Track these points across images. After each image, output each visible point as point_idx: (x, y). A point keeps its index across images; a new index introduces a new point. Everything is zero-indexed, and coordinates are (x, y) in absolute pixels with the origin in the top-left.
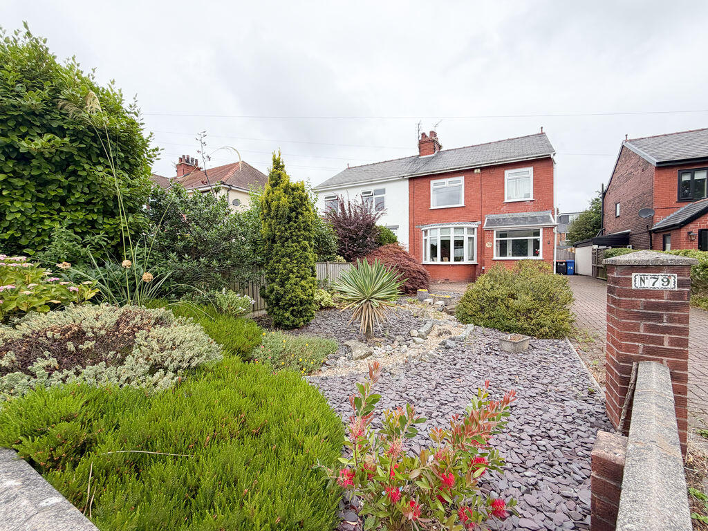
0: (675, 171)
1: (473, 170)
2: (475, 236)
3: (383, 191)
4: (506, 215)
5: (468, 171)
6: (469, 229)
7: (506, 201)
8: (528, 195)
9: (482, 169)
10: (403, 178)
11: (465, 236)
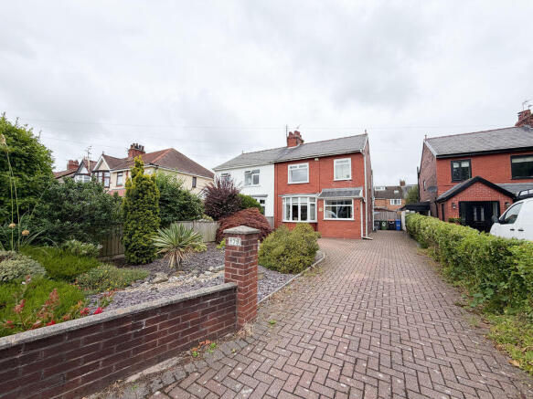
0: (449, 162)
1: (314, 159)
2: (316, 203)
3: (258, 171)
4: (335, 190)
5: (310, 160)
6: (311, 198)
7: (335, 180)
8: (348, 176)
9: (320, 158)
10: (270, 163)
11: (309, 203)
